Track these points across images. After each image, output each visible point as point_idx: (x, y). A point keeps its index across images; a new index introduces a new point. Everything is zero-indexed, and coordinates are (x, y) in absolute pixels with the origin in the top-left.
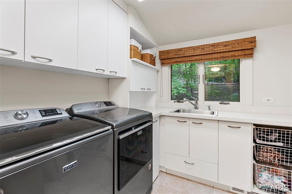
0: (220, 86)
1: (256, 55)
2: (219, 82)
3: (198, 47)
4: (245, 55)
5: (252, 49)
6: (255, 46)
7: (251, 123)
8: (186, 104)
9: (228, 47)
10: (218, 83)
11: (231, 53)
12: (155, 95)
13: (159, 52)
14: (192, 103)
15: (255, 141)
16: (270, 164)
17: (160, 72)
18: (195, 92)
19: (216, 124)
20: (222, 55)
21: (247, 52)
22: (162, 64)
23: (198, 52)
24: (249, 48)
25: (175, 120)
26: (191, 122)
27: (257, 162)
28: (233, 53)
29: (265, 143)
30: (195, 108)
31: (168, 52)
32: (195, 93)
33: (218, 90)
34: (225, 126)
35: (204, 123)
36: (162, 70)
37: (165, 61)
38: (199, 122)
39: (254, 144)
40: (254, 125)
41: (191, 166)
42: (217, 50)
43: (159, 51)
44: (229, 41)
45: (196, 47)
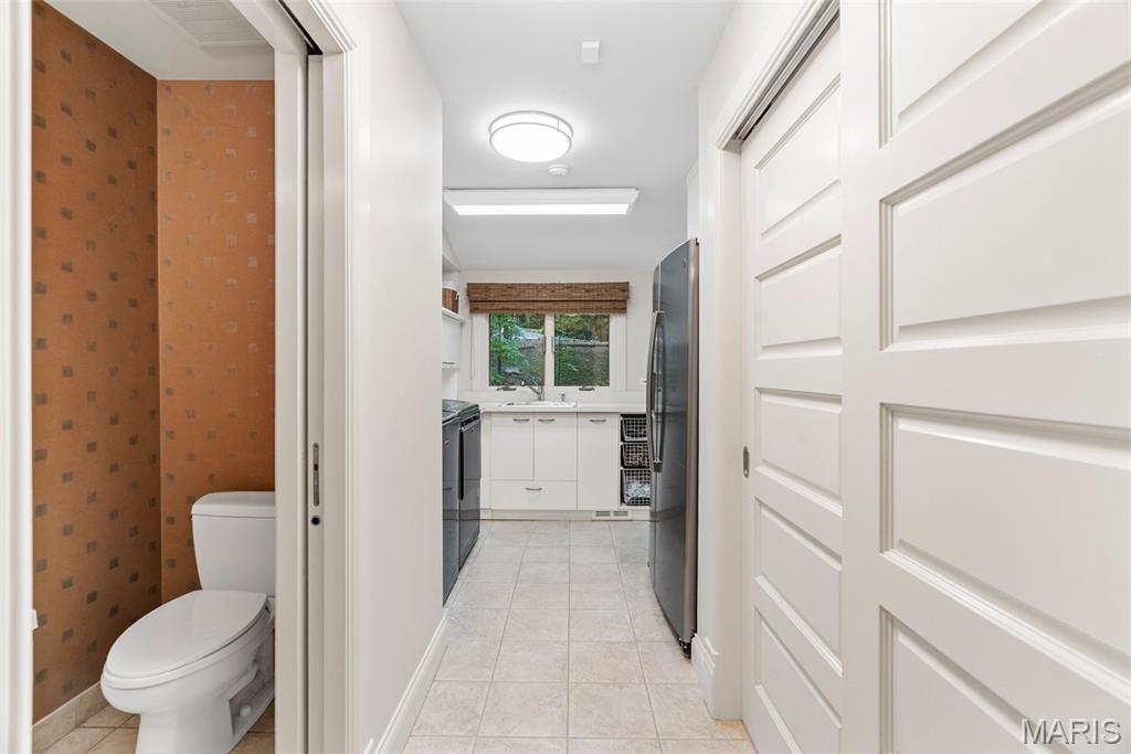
0: (582, 350)
1: (630, 309)
2: (580, 336)
3: (544, 286)
4: (615, 308)
5: (624, 301)
6: (628, 298)
7: (617, 413)
8: (523, 392)
9: (591, 294)
10: (578, 342)
11: (595, 304)
12: (456, 375)
13: (466, 286)
14: (534, 390)
15: (623, 439)
16: (640, 467)
17: (467, 328)
18: (509, 370)
19: (573, 420)
20: (583, 305)
21: (618, 305)
22: (473, 310)
23: (544, 296)
24: (621, 299)
25: (510, 419)
26: (536, 419)
27: (625, 467)
28: (599, 304)
29: (634, 439)
30: (540, 399)
31: (487, 287)
32: (510, 374)
33: (575, 363)
34: (585, 420)
35: (558, 419)
36: (472, 323)
37: (479, 305)
38: (548, 417)
39: (622, 443)
40: (622, 415)
41: (536, 494)
42: (576, 295)
43: (468, 284)
44: (593, 284)
45: (541, 285)
